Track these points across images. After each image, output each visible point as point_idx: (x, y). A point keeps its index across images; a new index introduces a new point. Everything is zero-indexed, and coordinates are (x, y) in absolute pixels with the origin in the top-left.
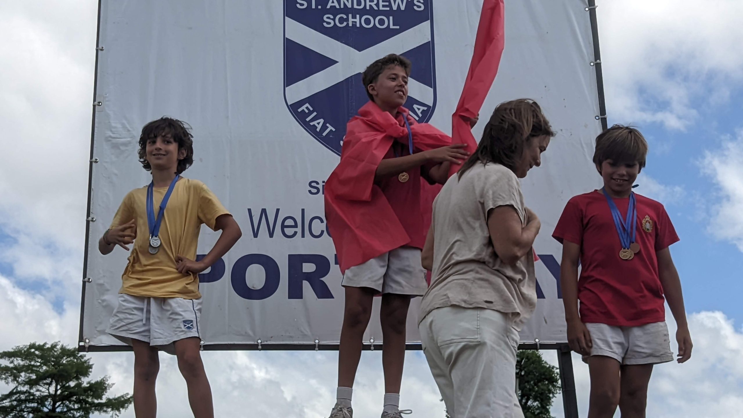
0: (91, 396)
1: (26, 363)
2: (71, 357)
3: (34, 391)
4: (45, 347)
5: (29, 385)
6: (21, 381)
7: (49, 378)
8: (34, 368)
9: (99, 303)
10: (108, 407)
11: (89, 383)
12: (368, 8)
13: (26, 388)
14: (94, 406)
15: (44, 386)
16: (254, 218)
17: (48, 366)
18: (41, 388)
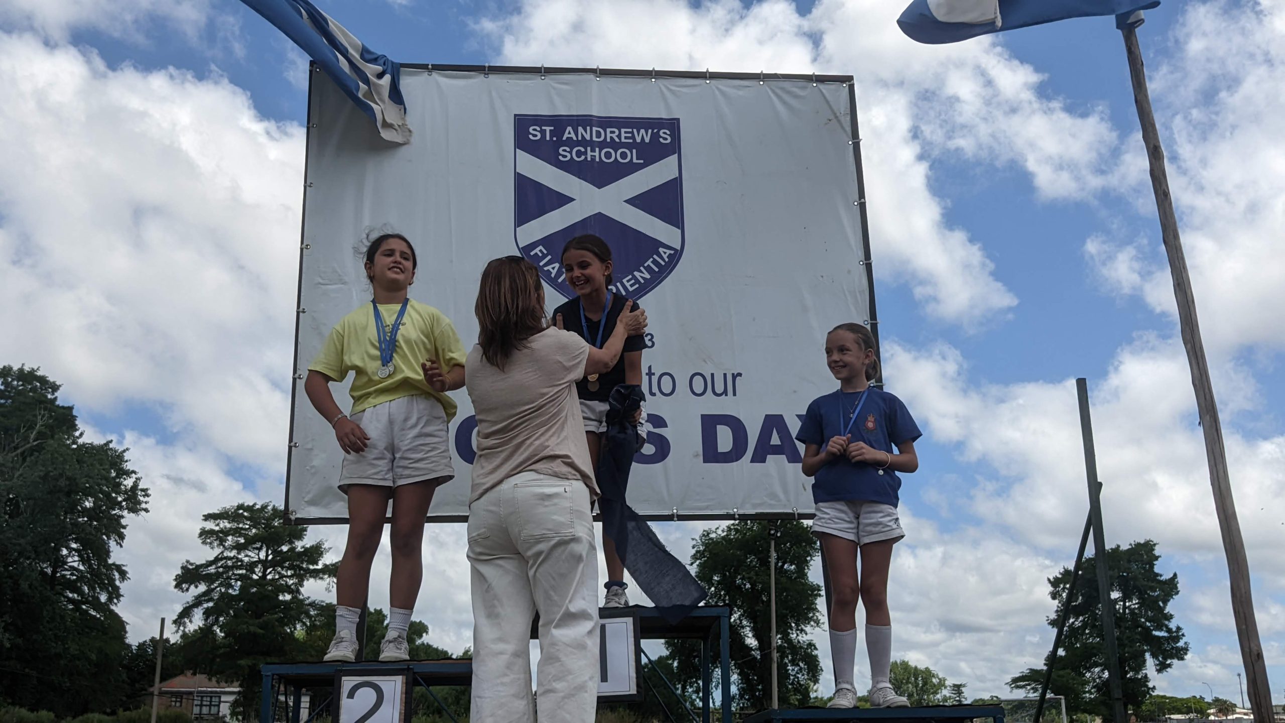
0: (306, 561)
1: (234, 526)
3: (242, 556)
4: (254, 508)
5: (237, 550)
6: (228, 545)
9: (308, 469)
10: (324, 574)
11: (303, 547)
12: (608, 140)
13: (233, 553)
14: (309, 573)
15: (253, 550)
17: (258, 529)
18: (250, 553)
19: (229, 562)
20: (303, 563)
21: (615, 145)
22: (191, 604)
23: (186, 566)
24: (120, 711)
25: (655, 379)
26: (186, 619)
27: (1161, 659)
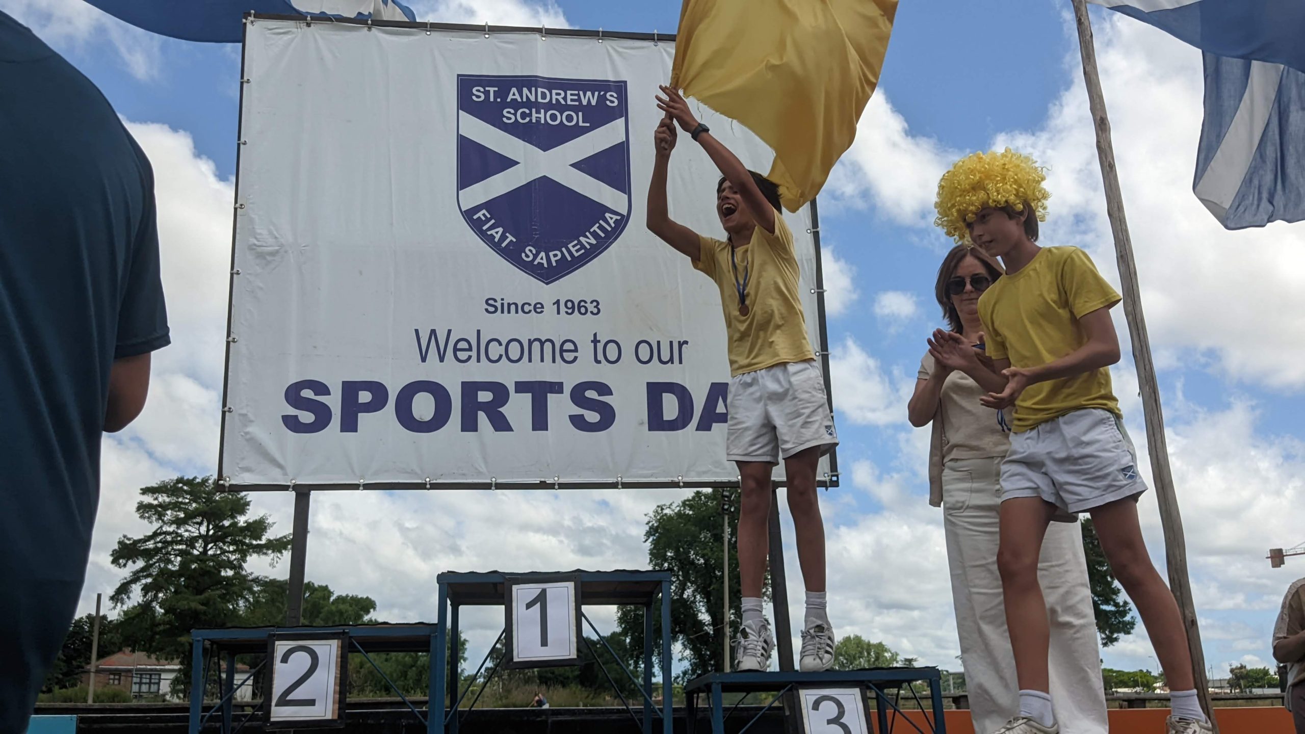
0: (248, 536)
1: (173, 500)
3: (182, 531)
4: (194, 482)
5: (177, 524)
6: (167, 520)
7: (199, 516)
8: (182, 506)
9: (242, 435)
10: (268, 549)
11: (246, 522)
12: (554, 102)
13: (173, 528)
14: (252, 548)
15: (194, 525)
16: (421, 340)
17: (199, 503)
18: (190, 528)
19: (168, 537)
20: (245, 538)
21: (561, 108)
22: (128, 579)
23: (123, 541)
24: (56, 689)
25: (600, 347)
26: (123, 595)
27: (1107, 632)
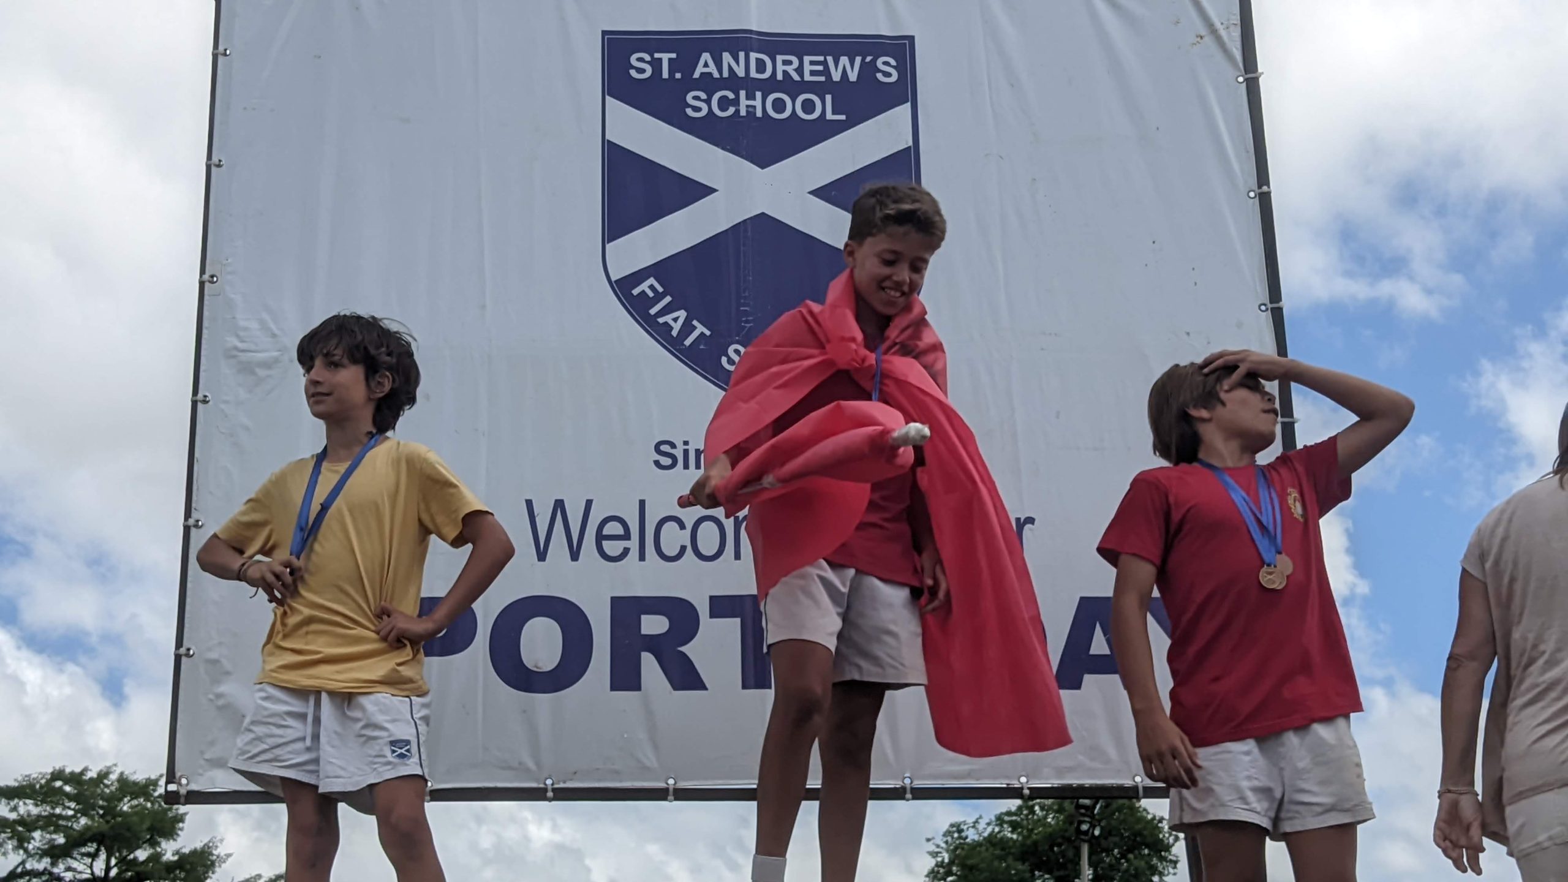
1: (45, 811)
2: (140, 798)
3: (60, 869)
4: (84, 777)
5: (51, 858)
6: (34, 849)
7: (92, 842)
8: (61, 822)
9: (211, 700)
12: (780, 77)
13: (44, 864)
15: (81, 859)
16: (537, 519)
17: (92, 818)
18: (75, 864)
